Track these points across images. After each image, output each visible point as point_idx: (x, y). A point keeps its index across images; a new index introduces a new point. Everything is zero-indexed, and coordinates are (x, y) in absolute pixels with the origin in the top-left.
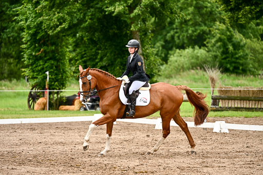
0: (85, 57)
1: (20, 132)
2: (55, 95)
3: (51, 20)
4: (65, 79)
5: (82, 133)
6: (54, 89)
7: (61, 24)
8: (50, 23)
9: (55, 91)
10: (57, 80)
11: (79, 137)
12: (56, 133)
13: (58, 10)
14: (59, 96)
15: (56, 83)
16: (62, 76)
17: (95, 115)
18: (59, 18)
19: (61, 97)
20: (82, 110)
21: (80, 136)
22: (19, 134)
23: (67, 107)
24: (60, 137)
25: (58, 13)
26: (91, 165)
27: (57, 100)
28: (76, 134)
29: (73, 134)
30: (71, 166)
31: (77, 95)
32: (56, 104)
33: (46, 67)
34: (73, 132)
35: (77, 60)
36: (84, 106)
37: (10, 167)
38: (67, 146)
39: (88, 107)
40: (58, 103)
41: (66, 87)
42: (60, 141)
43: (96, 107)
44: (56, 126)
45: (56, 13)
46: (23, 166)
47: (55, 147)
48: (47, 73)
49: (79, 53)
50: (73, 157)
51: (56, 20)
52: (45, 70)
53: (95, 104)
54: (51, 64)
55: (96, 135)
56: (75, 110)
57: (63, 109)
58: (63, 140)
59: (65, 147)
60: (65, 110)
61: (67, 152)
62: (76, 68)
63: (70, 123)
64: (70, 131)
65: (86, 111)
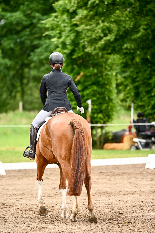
0: (138, 81)
1: (54, 178)
2: (99, 131)
3: (94, 31)
4: (112, 109)
5: (133, 179)
6: (97, 123)
7: (106, 35)
8: (91, 35)
9: (99, 125)
10: (101, 112)
11: (128, 185)
12: (100, 180)
13: (103, 18)
14: (104, 131)
15: (100, 115)
16: (108, 106)
17: (150, 155)
18: (104, 28)
19: (107, 133)
20: (133, 149)
21: (130, 183)
22: (52, 182)
23: (115, 145)
24: (105, 185)
25: (103, 21)
26: (143, 222)
27: (100, 136)
28: (126, 181)
29: (121, 181)
30: (119, 223)
31: (127, 129)
32: (100, 142)
33: (88, 95)
34: (121, 178)
35: (126, 86)
36: (136, 145)
37: (40, 226)
38: (114, 197)
39: (142, 145)
40: (102, 140)
41: (112, 120)
42: (105, 190)
43: (151, 145)
44: (100, 171)
45: (100, 21)
46: (56, 224)
47: (98, 199)
48: (89, 102)
49: (130, 76)
50: (121, 211)
51: (100, 31)
52: (85, 98)
53: (150, 141)
54: (93, 91)
55: (150, 182)
56: (124, 149)
57: (109, 148)
58: (108, 190)
59: (110, 198)
60: (111, 149)
61: (113, 205)
62: (125, 95)
63: (117, 167)
64: (118, 177)
65: (138, 151)
